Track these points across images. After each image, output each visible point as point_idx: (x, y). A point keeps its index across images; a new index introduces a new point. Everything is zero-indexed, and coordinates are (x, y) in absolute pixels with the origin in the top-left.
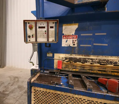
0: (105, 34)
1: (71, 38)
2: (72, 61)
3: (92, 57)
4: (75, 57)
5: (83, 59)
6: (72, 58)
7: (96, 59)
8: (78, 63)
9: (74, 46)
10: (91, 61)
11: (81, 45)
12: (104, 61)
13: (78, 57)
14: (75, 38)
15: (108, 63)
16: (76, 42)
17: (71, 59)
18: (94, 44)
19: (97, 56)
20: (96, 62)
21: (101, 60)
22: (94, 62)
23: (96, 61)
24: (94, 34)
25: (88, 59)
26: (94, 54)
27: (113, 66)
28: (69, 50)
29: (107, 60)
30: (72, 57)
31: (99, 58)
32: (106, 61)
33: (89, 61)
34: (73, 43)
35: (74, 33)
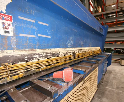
0: (47, 25)
2: (7, 64)
3: (38, 51)
5: (27, 56)
7: (43, 53)
8: (20, 63)
9: (7, 34)
10: (38, 56)
11: (21, 35)
12: (50, 54)
15: (53, 55)
16: (10, 27)
18: (39, 35)
20: (43, 56)
21: (48, 54)
22: (42, 57)
25: (35, 54)
27: (56, 57)
29: (52, 53)
30: (6, 54)
33: (36, 57)
34: (3, 28)
35: (5, 10)
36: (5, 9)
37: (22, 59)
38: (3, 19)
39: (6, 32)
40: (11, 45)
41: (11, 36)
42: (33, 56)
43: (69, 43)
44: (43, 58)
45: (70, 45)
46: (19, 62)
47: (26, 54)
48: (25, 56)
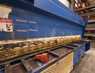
0: (35, 23)
1: (4, 22)
2: (8, 49)
3: (29, 40)
4: (12, 43)
5: (21, 43)
7: (31, 42)
8: (16, 48)
10: (28, 43)
11: (18, 31)
12: (37, 42)
13: (15, 42)
14: (10, 22)
15: (39, 43)
16: (11, 27)
18: (29, 30)
20: (32, 44)
21: (35, 42)
22: (31, 44)
23: (32, 43)
24: (28, 22)
25: (26, 42)
26: (30, 37)
27: (41, 44)
30: (8, 43)
31: (33, 40)
32: (38, 41)
33: (27, 44)
34: (7, 27)
35: (8, 17)
36: (8, 16)
38: (7, 22)
39: (8, 30)
40: (11, 37)
41: (11, 32)
42: (25, 43)
43: (52, 34)
44: (32, 45)
45: (53, 35)
47: (20, 42)
48: (20, 44)
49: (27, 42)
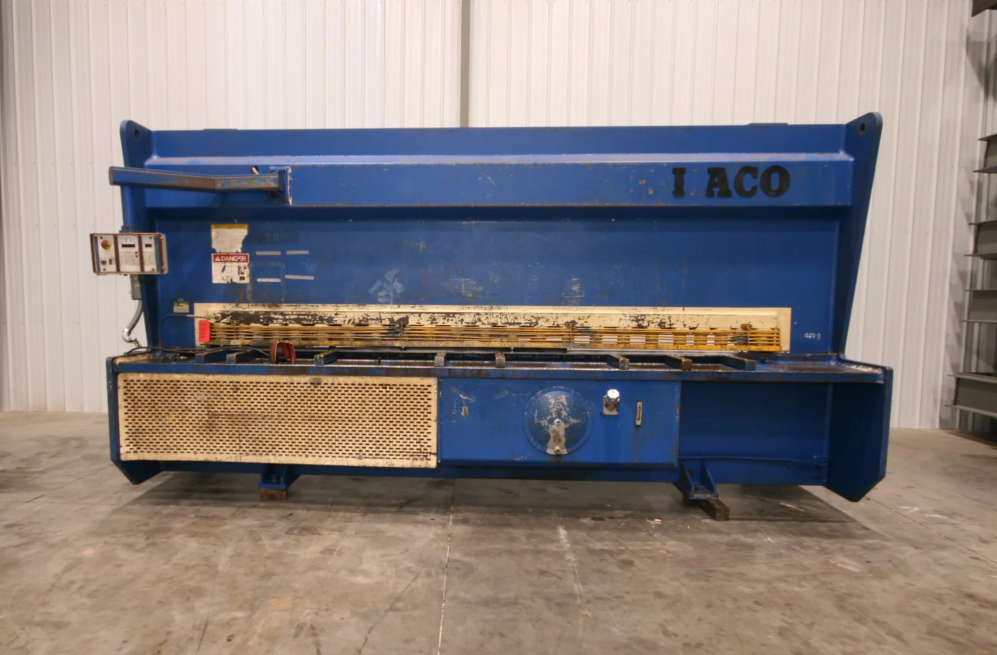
0: (306, 252)
1: (234, 262)
3: (286, 308)
4: (247, 310)
5: (263, 315)
6: (237, 312)
7: (290, 313)
8: (253, 325)
9: (243, 282)
10: (280, 317)
11: (259, 280)
12: (308, 315)
13: (252, 309)
14: (244, 261)
15: (315, 320)
16: (245, 271)
17: (235, 316)
18: (288, 277)
19: (296, 306)
20: (291, 319)
21: (302, 315)
22: (288, 319)
23: (292, 317)
24: (284, 253)
25: (275, 313)
26: (290, 301)
27: (325, 326)
28: (230, 292)
29: (313, 313)
30: (240, 309)
31: (298, 310)
32: (312, 315)
33: (277, 319)
34: (239, 273)
35: (241, 249)
36: (240, 246)
37: (255, 318)
38: (239, 261)
39: (242, 278)
41: (246, 284)
42: (272, 316)
44: (291, 323)
46: (252, 322)
47: (262, 311)
48: (261, 315)
49: (277, 312)
